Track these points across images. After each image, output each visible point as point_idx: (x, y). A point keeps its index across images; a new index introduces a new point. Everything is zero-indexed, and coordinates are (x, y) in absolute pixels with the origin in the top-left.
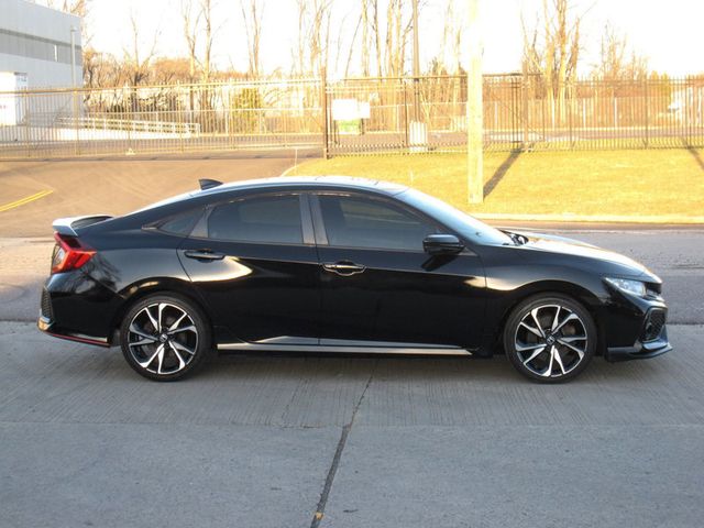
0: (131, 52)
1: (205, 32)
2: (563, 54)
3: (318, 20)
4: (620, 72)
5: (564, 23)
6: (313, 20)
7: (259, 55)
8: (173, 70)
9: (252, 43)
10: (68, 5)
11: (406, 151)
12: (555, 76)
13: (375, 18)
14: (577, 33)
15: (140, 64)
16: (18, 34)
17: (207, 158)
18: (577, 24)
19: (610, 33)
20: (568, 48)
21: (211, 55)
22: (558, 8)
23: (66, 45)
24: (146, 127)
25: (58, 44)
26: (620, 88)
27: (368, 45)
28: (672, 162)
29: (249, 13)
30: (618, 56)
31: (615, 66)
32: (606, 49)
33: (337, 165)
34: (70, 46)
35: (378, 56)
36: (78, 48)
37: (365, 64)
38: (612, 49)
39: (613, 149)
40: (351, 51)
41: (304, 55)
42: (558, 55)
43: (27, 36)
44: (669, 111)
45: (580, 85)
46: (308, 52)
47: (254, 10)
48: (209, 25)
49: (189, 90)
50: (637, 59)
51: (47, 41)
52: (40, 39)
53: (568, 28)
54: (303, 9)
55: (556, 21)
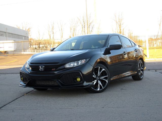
0: (39, 38)
3: (74, 31)
5: (120, 30)
6: (73, 31)
10: (26, 29)
15: (40, 40)
16: (16, 35)
18: (123, 30)
19: (130, 32)
23: (25, 36)
24: (40, 51)
25: (24, 36)
29: (61, 30)
34: (26, 37)
36: (28, 37)
43: (18, 35)
47: (62, 29)
48: (53, 33)
50: (135, 36)
51: (22, 36)
52: (20, 35)
53: (121, 31)
54: (71, 29)
55: (119, 29)
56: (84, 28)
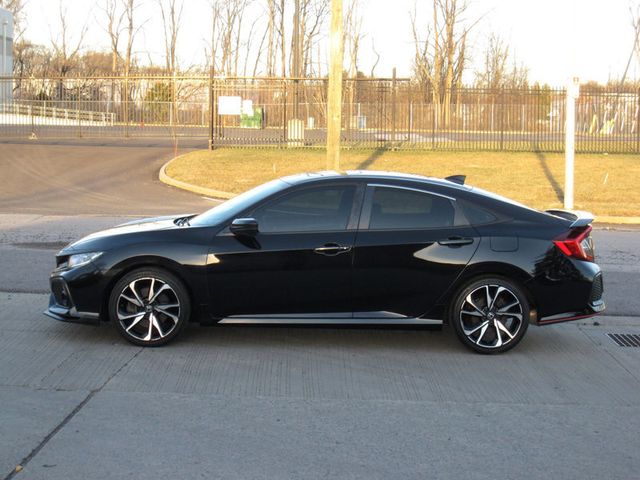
0: (60, 45)
1: (128, 30)
2: (450, 63)
3: (230, 24)
4: (502, 82)
5: (451, 34)
6: (226, 25)
7: (175, 54)
8: (96, 64)
9: (169, 42)
11: (284, 145)
12: (443, 83)
13: (282, 24)
14: (463, 45)
15: (68, 57)
17: (103, 145)
18: (464, 36)
19: (494, 46)
20: (455, 58)
21: (132, 52)
22: (446, 21)
26: (501, 96)
27: (274, 48)
28: (521, 165)
30: (500, 67)
31: (497, 76)
32: (490, 60)
33: (219, 156)
34: (2, 38)
35: (283, 58)
36: (10, 40)
37: (270, 65)
38: (496, 61)
39: (471, 150)
40: (259, 54)
41: (217, 55)
42: (446, 64)
44: (548, 118)
45: (465, 91)
46: (220, 53)
47: (173, 12)
48: (131, 24)
49: (110, 83)
50: (518, 70)
53: (455, 40)
54: (217, 13)
55: (445, 33)
56: (278, 15)
